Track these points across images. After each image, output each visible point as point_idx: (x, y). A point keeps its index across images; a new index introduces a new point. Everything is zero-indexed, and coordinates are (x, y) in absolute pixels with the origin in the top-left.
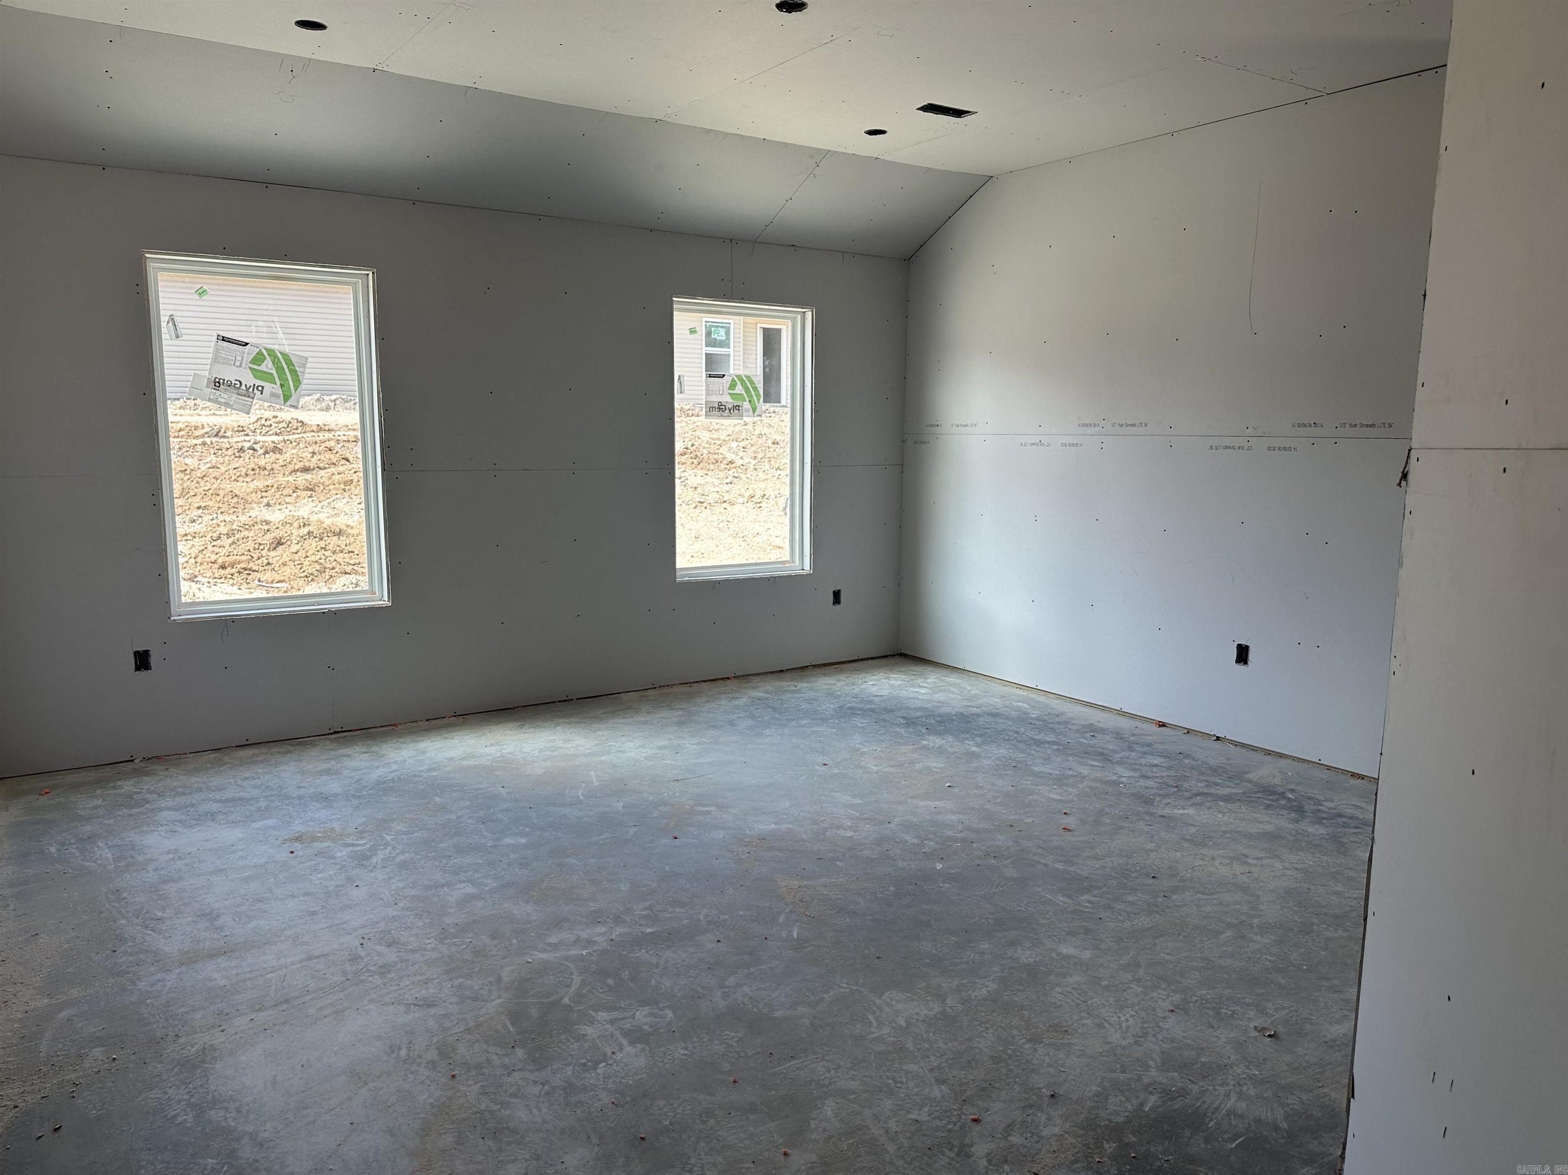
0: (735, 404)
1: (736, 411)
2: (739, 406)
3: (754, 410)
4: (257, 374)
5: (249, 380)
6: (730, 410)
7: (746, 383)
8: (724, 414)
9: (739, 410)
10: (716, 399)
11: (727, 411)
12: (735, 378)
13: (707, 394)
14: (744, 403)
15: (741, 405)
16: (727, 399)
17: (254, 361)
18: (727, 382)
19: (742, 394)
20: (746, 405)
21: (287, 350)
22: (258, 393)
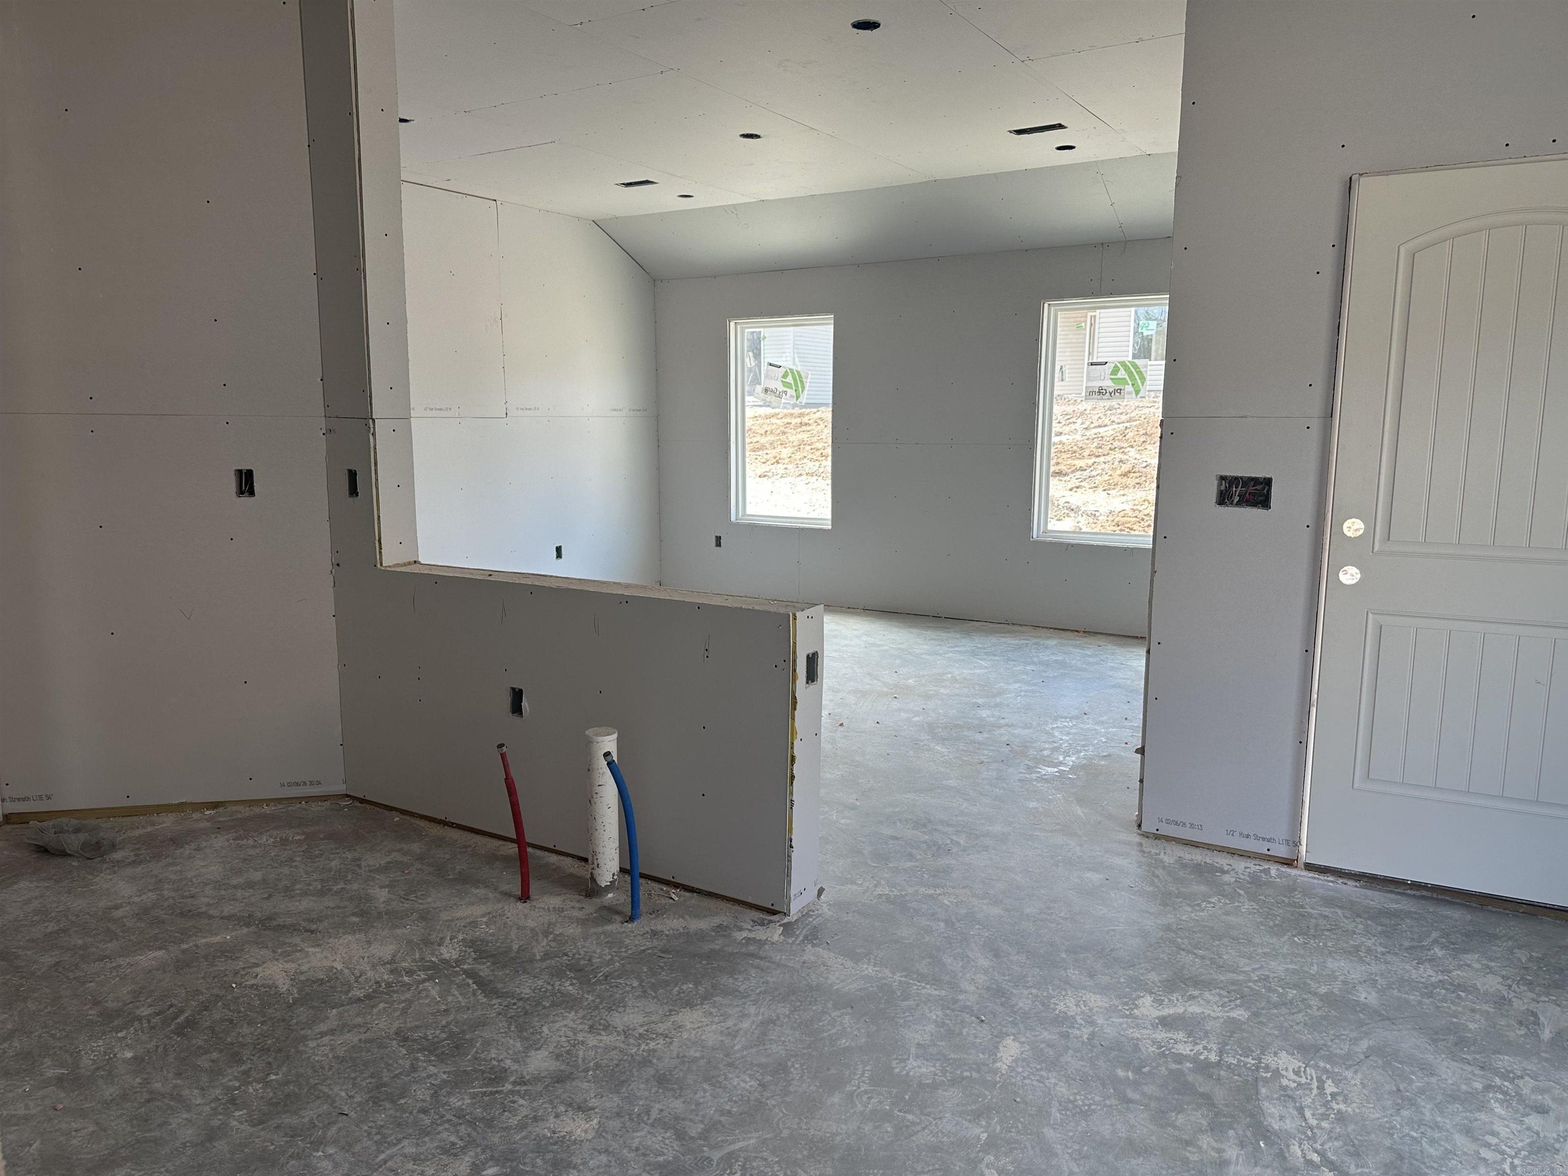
0: (1116, 388)
1: (1117, 394)
2: (1121, 390)
3: (1137, 392)
4: (786, 384)
5: (781, 388)
6: (1111, 394)
7: (1129, 368)
8: (1104, 397)
9: (1120, 393)
10: (1097, 384)
11: (1108, 394)
12: (1118, 365)
13: (1088, 380)
14: (1127, 386)
15: (1123, 388)
16: (1108, 384)
17: (783, 377)
18: (1109, 369)
19: (1125, 379)
20: (1129, 388)
21: (799, 369)
22: (784, 395)
